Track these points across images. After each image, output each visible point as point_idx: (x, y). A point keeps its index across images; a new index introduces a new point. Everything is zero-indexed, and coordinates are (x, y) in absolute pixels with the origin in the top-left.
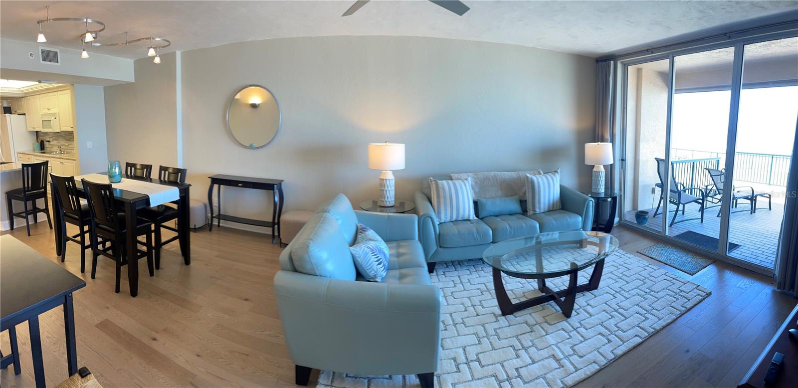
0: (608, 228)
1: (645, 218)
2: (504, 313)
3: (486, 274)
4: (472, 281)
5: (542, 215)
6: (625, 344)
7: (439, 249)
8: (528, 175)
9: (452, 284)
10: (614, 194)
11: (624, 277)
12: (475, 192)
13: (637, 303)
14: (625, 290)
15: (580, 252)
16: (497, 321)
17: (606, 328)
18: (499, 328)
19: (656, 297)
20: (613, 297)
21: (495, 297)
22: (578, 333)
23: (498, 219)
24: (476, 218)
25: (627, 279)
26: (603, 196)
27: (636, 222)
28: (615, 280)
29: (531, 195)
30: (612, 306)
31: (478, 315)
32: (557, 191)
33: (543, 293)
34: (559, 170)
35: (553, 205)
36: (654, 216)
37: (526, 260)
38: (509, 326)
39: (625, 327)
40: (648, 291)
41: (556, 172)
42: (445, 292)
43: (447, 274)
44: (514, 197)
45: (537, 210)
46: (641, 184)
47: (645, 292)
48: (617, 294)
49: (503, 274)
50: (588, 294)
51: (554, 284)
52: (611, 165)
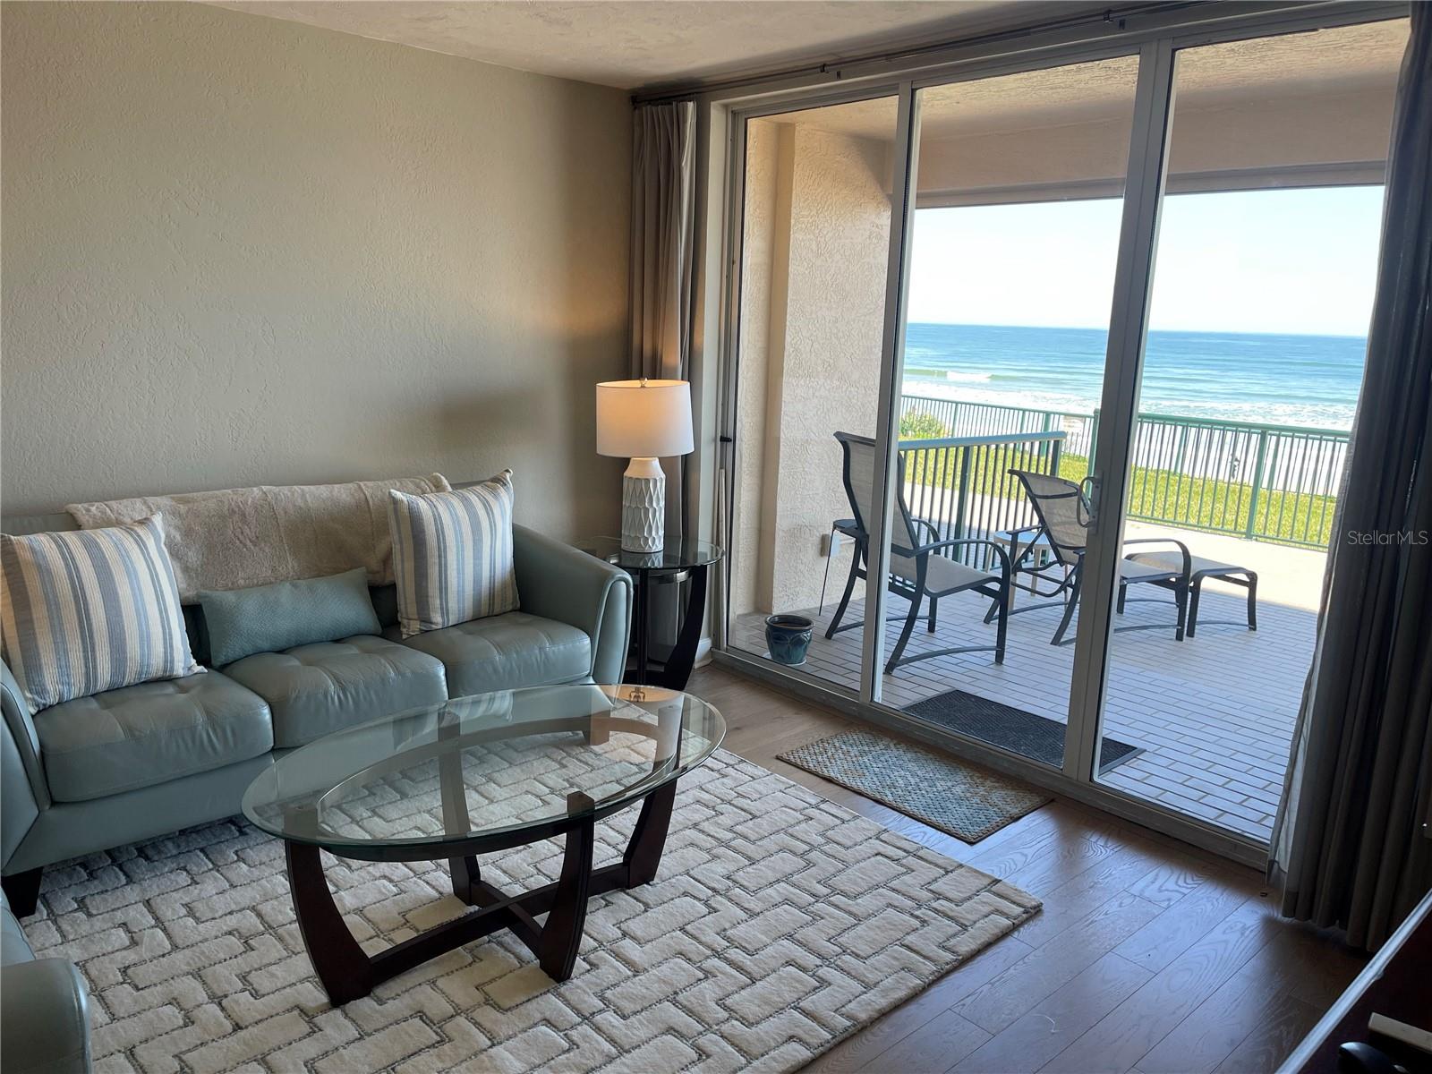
0: (675, 674)
1: (800, 643)
2: (338, 998)
3: (256, 872)
4: (200, 908)
5: (456, 633)
6: (755, 1063)
7: (51, 814)
8: (399, 495)
9: (121, 937)
10: (696, 555)
11: (739, 842)
12: (186, 570)
13: (789, 930)
14: (742, 887)
15: (587, 756)
16: (315, 1029)
17: (690, 1012)
18: (326, 1054)
19: (850, 913)
20: (705, 910)
21: (299, 943)
22: (598, 1029)
23: (292, 662)
24: (201, 668)
25: (751, 849)
26: (658, 562)
27: (767, 655)
28: (708, 851)
29: (410, 565)
30: (703, 939)
31: (238, 1027)
32: (504, 545)
33: (469, 904)
34: (508, 476)
35: (492, 595)
36: (829, 636)
37: (404, 795)
38: (361, 1038)
39: (752, 1010)
40: (823, 890)
41: (499, 480)
42: (94, 972)
43: (94, 904)
44: (348, 574)
45: (437, 618)
46: (782, 523)
47: (813, 895)
48: (719, 898)
49: (327, 859)
50: (622, 899)
51: (505, 872)
52: (686, 458)
